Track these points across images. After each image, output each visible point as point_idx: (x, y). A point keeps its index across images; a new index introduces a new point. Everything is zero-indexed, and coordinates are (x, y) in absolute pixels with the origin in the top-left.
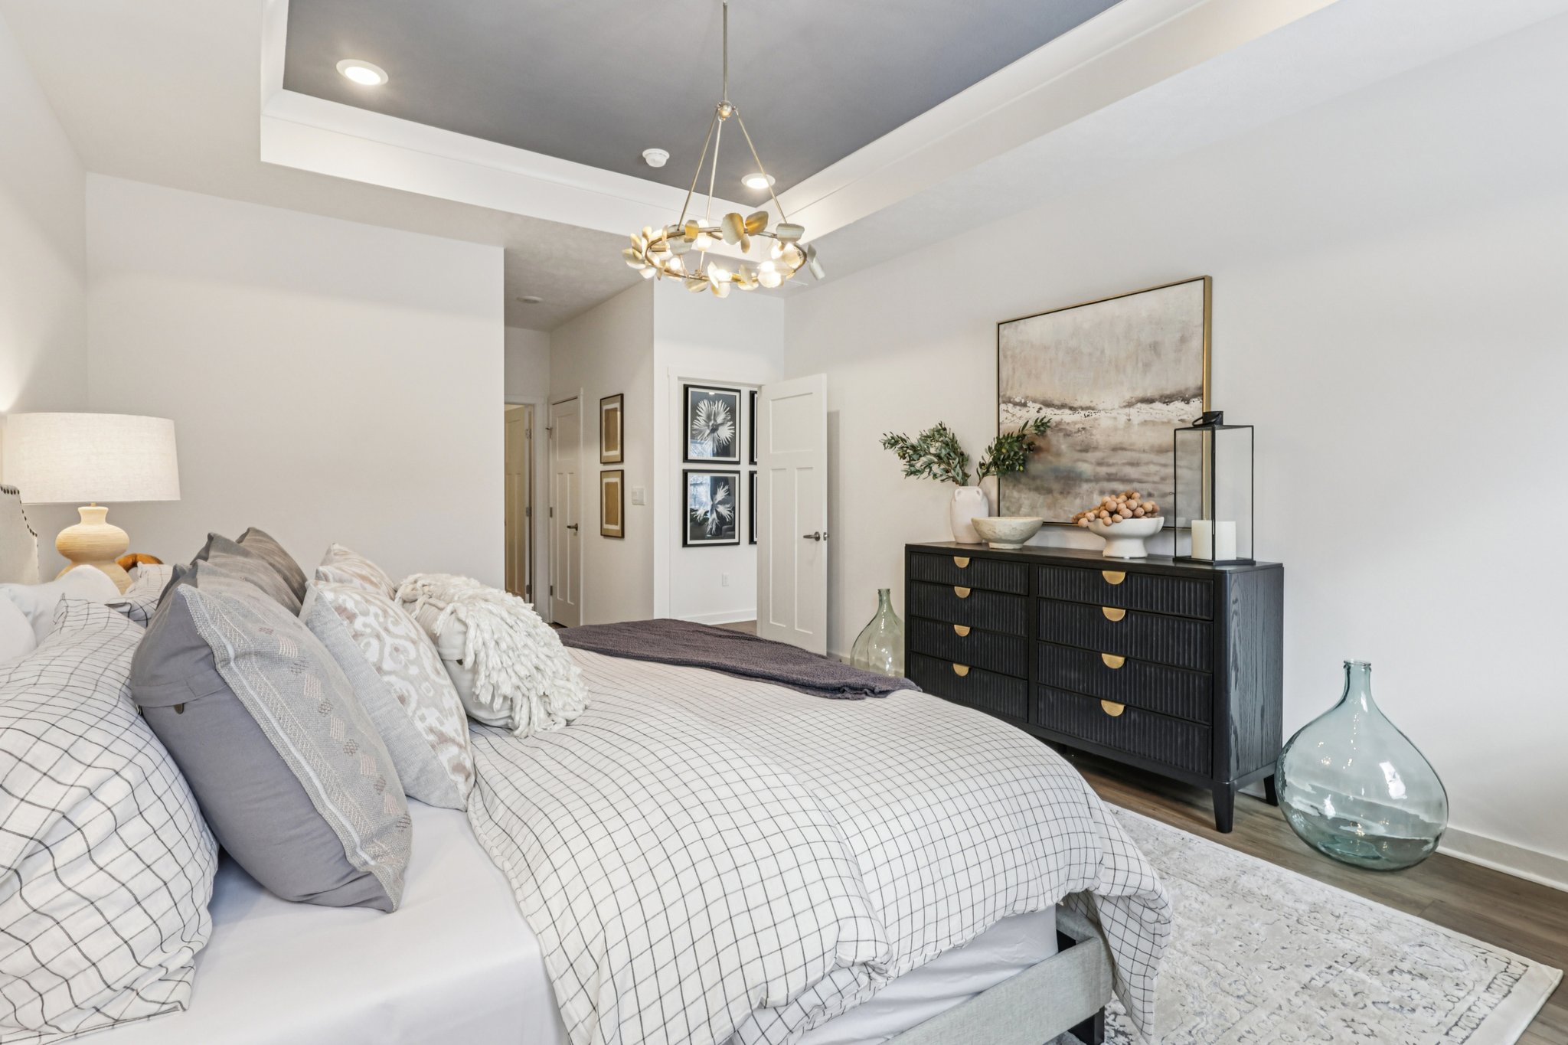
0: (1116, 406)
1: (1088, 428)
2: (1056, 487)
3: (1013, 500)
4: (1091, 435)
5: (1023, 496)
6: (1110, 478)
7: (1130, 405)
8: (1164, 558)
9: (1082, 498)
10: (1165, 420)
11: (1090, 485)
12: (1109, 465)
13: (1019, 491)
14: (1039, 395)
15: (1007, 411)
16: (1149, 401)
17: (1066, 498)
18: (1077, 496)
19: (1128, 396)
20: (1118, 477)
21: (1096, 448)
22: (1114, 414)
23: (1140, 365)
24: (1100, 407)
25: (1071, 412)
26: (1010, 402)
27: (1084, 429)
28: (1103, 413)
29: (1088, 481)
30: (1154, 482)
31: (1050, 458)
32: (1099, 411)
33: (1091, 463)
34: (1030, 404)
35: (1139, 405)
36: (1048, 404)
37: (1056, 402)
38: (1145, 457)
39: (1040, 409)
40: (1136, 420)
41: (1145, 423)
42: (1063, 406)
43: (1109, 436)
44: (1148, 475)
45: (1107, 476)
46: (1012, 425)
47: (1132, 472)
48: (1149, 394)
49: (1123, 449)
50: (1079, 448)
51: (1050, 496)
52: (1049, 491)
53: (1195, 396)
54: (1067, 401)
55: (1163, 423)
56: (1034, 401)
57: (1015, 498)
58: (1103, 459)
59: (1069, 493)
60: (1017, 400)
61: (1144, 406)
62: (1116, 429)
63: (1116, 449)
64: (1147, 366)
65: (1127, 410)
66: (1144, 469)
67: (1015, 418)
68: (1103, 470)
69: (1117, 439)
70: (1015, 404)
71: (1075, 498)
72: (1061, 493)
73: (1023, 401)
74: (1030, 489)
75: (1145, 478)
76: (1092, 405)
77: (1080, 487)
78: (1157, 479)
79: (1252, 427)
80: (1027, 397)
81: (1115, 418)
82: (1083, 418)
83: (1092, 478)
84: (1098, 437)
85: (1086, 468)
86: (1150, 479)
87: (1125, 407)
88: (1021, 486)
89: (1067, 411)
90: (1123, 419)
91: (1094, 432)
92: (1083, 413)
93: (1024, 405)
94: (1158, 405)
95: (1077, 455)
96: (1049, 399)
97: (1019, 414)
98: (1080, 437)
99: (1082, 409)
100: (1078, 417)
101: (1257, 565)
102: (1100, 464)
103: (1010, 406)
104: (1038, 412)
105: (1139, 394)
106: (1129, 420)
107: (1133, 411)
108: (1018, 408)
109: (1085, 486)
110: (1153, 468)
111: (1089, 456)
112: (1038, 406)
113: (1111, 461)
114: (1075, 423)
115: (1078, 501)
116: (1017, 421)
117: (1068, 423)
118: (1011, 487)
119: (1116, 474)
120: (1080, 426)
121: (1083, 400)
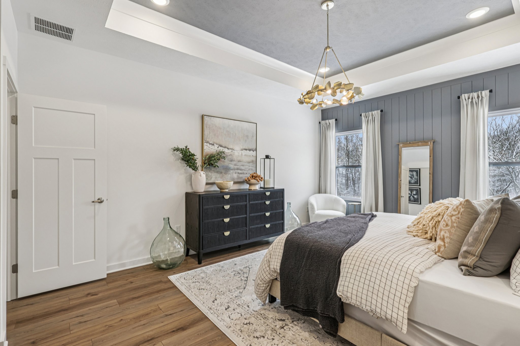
0: (239, 150)
1: (232, 155)
2: (223, 171)
3: (209, 176)
4: (233, 157)
5: (212, 174)
6: (238, 169)
7: (242, 150)
8: (246, 189)
9: (231, 175)
10: (249, 155)
11: (233, 171)
12: (237, 166)
13: (211, 173)
14: (218, 142)
15: (207, 146)
16: (246, 150)
17: (226, 175)
18: (229, 174)
19: (242, 147)
20: (240, 169)
21: (234, 161)
22: (238, 152)
23: (244, 140)
24: (235, 149)
25: (227, 149)
26: (208, 143)
27: (231, 155)
28: (236, 151)
29: (232, 170)
30: (247, 170)
31: (222, 163)
32: (235, 150)
33: (233, 165)
34: (215, 145)
35: (244, 150)
36: (221, 146)
37: (223, 146)
38: (246, 164)
39: (218, 147)
40: (243, 154)
41: (245, 155)
42: (225, 147)
43: (237, 158)
44: (246, 168)
45: (237, 169)
46: (208, 150)
47: (242, 167)
48: (246, 148)
49: (241, 161)
50: (230, 160)
51: (221, 174)
52: (221, 173)
53: (255, 150)
54: (226, 146)
55: (249, 156)
56: (217, 144)
57: (210, 175)
58: (236, 164)
59: (227, 173)
60: (211, 143)
61: (245, 151)
62: (239, 156)
63: (239, 161)
64: (246, 141)
65: (241, 151)
66: (245, 167)
67: (210, 148)
68: (236, 167)
69: (239, 159)
70: (210, 144)
71: (229, 175)
72: (225, 173)
73: (213, 143)
74: (215, 172)
75: (245, 169)
76: (233, 148)
77: (230, 171)
78: (248, 169)
79: (274, 159)
80: (214, 142)
81: (239, 153)
82: (231, 152)
83: (233, 169)
84: (235, 158)
85: (232, 166)
86: (246, 169)
87: (241, 150)
88: (212, 171)
89: (226, 149)
90: (240, 153)
91: (234, 156)
92: (231, 150)
93: (213, 145)
94: (248, 151)
95: (229, 162)
96: (221, 145)
97: (211, 147)
98: (230, 157)
99: (231, 149)
100: (230, 151)
101: (275, 189)
102: (235, 165)
103: (208, 144)
104: (218, 148)
105: (244, 147)
106: (242, 154)
107: (243, 152)
108: (211, 145)
109: (231, 171)
110: (247, 167)
111: (233, 163)
112: (218, 146)
113: (238, 164)
114: (229, 153)
115: (229, 176)
116: (211, 149)
117: (227, 153)
118: (208, 172)
119: (239, 168)
120: (230, 154)
121: (231, 147)
